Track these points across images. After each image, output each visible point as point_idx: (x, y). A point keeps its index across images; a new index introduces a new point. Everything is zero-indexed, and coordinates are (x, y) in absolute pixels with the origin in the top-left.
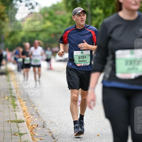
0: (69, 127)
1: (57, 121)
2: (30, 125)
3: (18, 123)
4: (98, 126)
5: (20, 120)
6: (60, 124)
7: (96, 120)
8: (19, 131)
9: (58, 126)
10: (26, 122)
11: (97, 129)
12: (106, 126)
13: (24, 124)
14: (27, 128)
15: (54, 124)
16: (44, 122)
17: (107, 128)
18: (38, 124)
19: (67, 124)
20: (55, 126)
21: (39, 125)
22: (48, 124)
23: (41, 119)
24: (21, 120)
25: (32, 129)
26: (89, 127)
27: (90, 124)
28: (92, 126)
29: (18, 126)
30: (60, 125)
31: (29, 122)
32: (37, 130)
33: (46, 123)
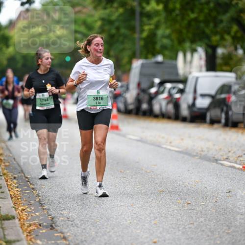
0: (100, 227)
1: (76, 216)
2: (26, 225)
3: (3, 222)
4: (155, 226)
5: (8, 215)
6: (82, 222)
7: (152, 215)
8: (4, 235)
9: (79, 225)
10: (18, 218)
11: (154, 232)
12: (171, 225)
13: (15, 223)
14: (21, 230)
15: (71, 223)
16: (53, 219)
17: (172, 229)
18: (41, 222)
19: (96, 223)
20: (73, 227)
21: (42, 224)
22: (59, 221)
23: (47, 212)
24: (10, 214)
25: (29, 233)
26: (138, 227)
27: (139, 221)
28: (144, 225)
29: (4, 226)
30: (83, 225)
31: (24, 219)
32: (40, 234)
33: (57, 219)
